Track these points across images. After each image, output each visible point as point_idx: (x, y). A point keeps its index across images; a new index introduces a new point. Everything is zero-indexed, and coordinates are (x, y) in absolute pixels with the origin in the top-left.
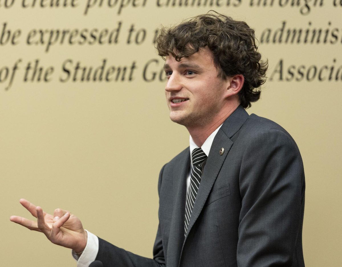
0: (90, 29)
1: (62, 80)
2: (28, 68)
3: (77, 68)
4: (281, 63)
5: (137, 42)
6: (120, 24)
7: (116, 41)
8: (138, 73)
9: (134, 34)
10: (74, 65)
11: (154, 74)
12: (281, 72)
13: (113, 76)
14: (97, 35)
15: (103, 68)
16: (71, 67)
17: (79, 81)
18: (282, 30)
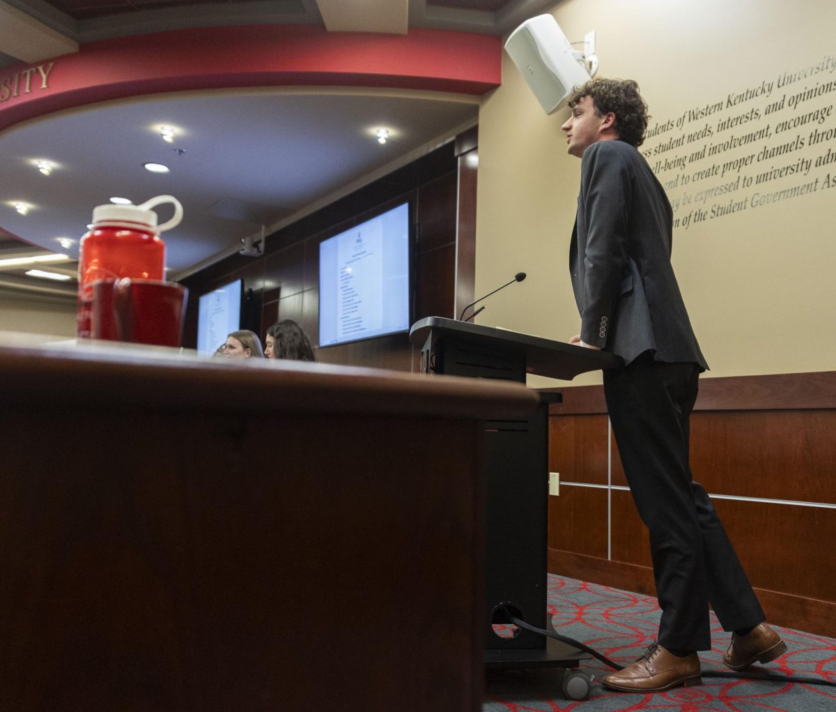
0: (724, 185)
1: (711, 218)
2: (696, 215)
3: (718, 209)
4: (828, 176)
5: (748, 186)
6: (739, 177)
7: (737, 188)
8: (748, 204)
9: (746, 181)
10: (717, 207)
11: (757, 202)
12: (828, 182)
13: (736, 209)
14: (728, 187)
15: (731, 205)
16: (715, 209)
17: (719, 216)
18: (829, 155)
